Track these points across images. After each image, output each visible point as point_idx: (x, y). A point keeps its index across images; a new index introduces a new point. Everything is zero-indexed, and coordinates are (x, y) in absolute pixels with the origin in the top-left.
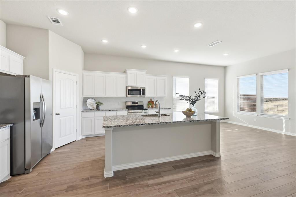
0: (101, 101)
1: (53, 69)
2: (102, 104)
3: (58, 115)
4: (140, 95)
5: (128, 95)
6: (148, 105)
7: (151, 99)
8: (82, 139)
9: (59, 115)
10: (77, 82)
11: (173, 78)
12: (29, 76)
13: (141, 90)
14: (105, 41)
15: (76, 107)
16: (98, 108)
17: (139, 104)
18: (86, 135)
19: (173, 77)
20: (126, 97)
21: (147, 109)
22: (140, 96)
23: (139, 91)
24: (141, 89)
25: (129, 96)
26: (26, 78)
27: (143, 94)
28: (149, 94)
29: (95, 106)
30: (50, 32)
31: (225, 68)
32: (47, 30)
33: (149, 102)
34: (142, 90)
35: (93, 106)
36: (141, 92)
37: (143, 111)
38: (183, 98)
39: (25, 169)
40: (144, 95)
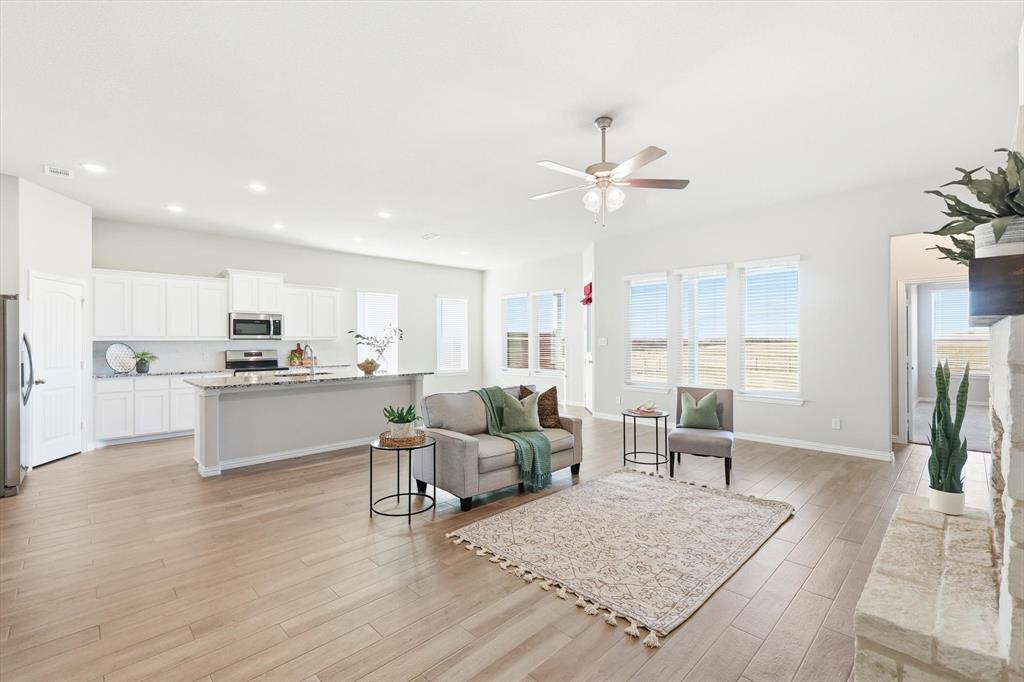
0: (152, 350)
1: (28, 272)
2: (153, 357)
3: (41, 384)
4: (269, 334)
5: (235, 334)
6: (291, 359)
7: (298, 345)
8: (96, 450)
9: (43, 383)
10: (83, 301)
11: (358, 293)
12: (15, 297)
13: (272, 323)
14: (175, 209)
15: (82, 367)
16: (142, 367)
17: (265, 357)
18: (107, 441)
19: (356, 291)
20: (227, 339)
21: (287, 369)
22: (268, 337)
23: (265, 326)
24: (271, 320)
25: (236, 337)
26: (8, 301)
27: (278, 331)
28: (291, 333)
29: (132, 363)
30: (22, 181)
31: (482, 272)
32: (16, 178)
33: (293, 352)
34: (274, 321)
35: (123, 364)
36: (270, 327)
37: (277, 372)
38: (363, 341)
39: (6, 487)
40: (280, 334)
